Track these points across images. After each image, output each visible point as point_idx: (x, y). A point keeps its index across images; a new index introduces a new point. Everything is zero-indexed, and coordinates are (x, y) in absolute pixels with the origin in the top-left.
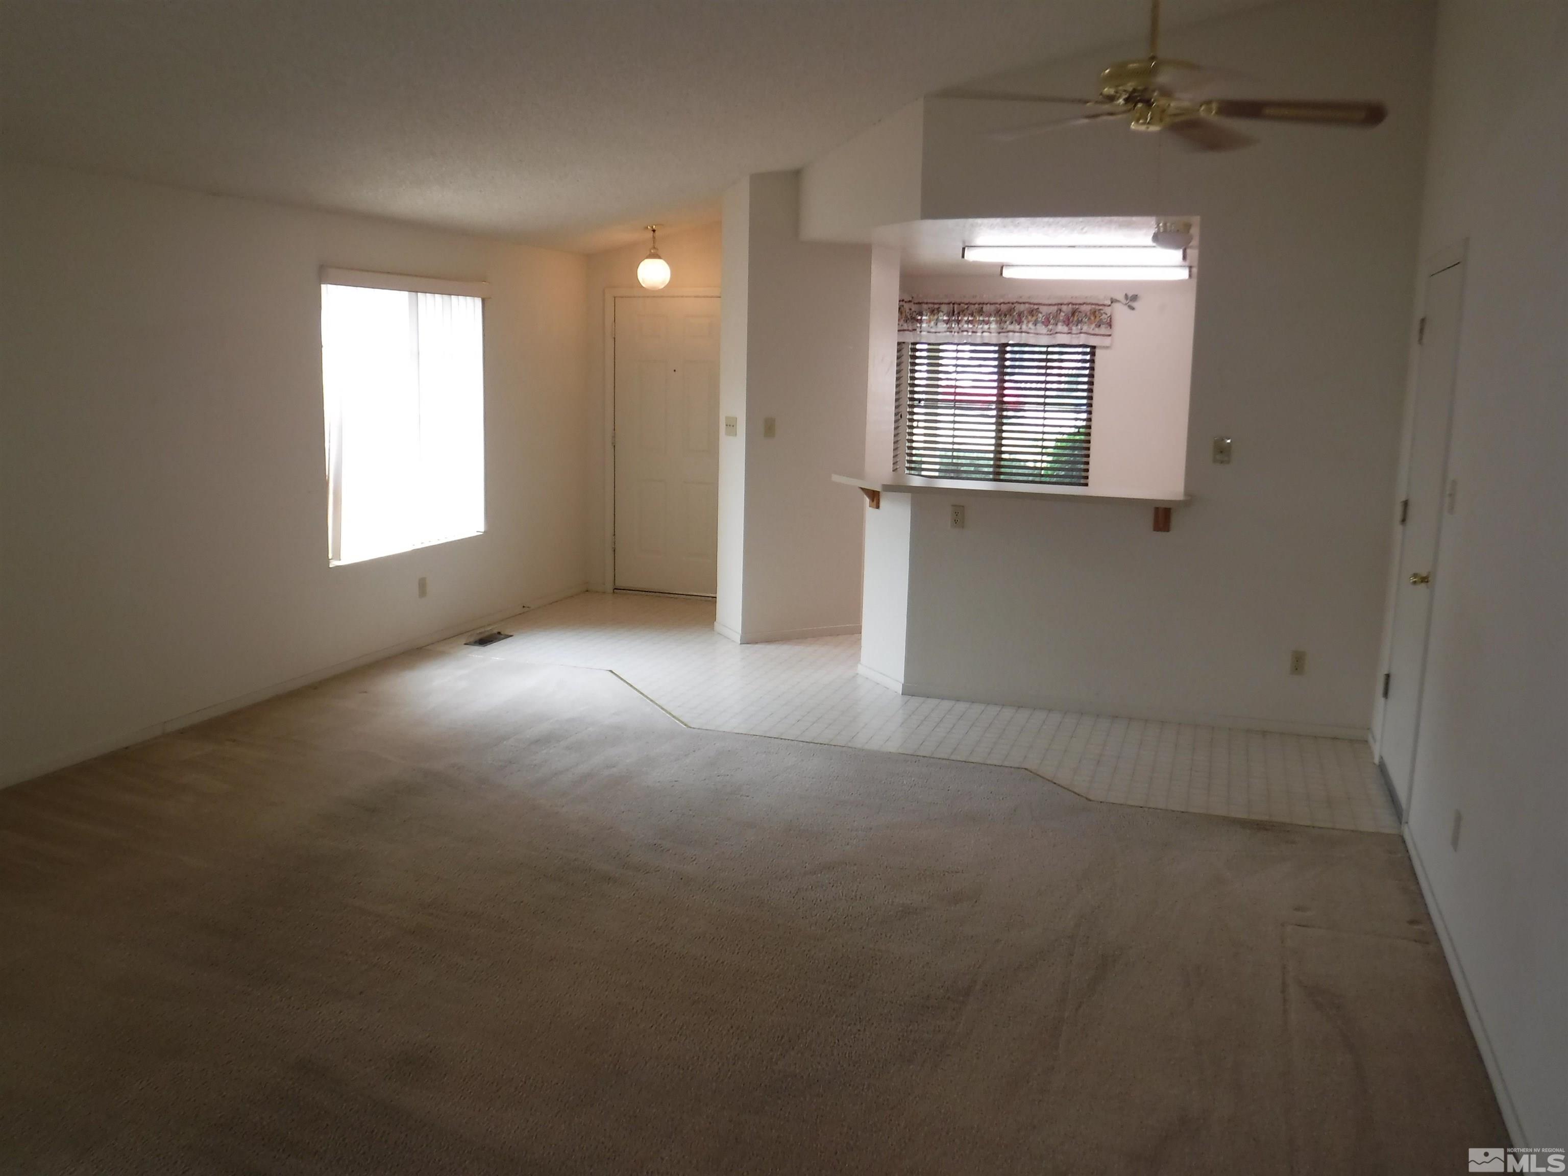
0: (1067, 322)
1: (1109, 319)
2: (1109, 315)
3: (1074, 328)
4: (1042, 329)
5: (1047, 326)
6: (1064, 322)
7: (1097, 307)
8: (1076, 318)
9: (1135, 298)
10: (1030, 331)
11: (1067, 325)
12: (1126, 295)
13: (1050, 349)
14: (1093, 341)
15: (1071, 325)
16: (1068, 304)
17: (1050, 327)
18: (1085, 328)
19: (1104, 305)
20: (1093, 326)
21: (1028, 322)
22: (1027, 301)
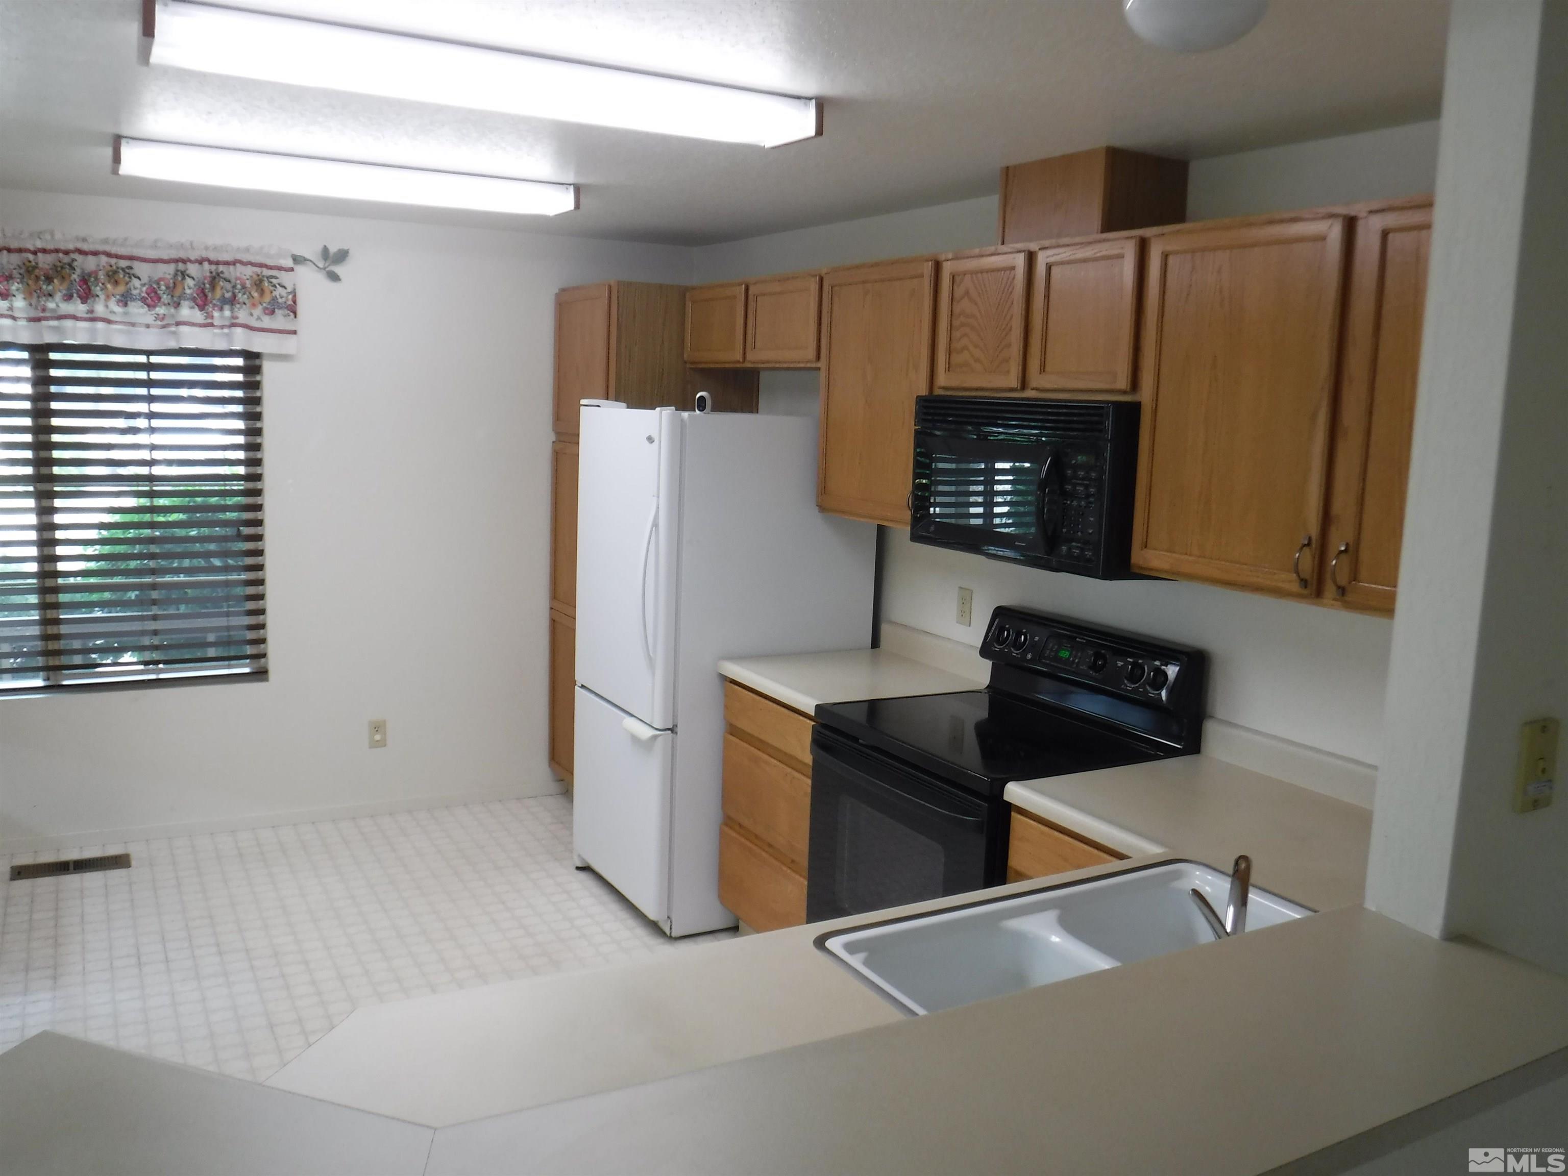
0: (202, 300)
1: (290, 297)
2: (289, 290)
3: (216, 314)
4: (138, 311)
5: (155, 306)
6: (194, 300)
7: (266, 272)
8: (218, 293)
9: (342, 256)
10: (112, 318)
11: (202, 308)
12: (325, 252)
13: (154, 359)
14: (258, 343)
15: (210, 308)
16: (200, 262)
17: (161, 310)
18: (242, 315)
19: (280, 268)
20: (258, 311)
21: (108, 297)
22: (100, 248)
